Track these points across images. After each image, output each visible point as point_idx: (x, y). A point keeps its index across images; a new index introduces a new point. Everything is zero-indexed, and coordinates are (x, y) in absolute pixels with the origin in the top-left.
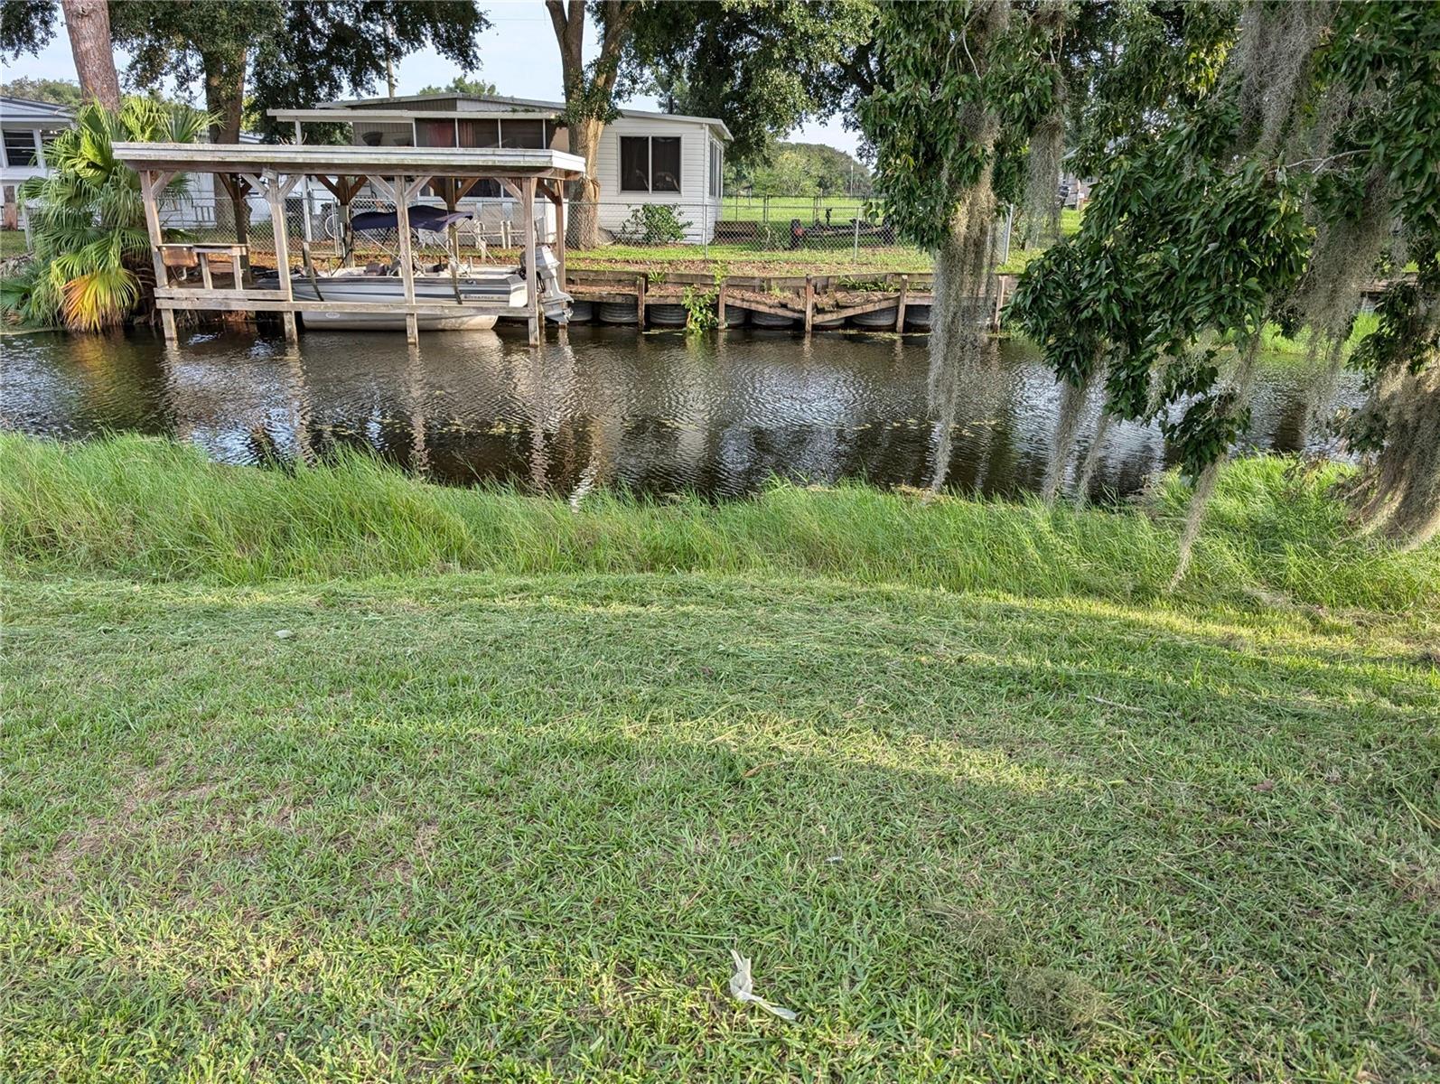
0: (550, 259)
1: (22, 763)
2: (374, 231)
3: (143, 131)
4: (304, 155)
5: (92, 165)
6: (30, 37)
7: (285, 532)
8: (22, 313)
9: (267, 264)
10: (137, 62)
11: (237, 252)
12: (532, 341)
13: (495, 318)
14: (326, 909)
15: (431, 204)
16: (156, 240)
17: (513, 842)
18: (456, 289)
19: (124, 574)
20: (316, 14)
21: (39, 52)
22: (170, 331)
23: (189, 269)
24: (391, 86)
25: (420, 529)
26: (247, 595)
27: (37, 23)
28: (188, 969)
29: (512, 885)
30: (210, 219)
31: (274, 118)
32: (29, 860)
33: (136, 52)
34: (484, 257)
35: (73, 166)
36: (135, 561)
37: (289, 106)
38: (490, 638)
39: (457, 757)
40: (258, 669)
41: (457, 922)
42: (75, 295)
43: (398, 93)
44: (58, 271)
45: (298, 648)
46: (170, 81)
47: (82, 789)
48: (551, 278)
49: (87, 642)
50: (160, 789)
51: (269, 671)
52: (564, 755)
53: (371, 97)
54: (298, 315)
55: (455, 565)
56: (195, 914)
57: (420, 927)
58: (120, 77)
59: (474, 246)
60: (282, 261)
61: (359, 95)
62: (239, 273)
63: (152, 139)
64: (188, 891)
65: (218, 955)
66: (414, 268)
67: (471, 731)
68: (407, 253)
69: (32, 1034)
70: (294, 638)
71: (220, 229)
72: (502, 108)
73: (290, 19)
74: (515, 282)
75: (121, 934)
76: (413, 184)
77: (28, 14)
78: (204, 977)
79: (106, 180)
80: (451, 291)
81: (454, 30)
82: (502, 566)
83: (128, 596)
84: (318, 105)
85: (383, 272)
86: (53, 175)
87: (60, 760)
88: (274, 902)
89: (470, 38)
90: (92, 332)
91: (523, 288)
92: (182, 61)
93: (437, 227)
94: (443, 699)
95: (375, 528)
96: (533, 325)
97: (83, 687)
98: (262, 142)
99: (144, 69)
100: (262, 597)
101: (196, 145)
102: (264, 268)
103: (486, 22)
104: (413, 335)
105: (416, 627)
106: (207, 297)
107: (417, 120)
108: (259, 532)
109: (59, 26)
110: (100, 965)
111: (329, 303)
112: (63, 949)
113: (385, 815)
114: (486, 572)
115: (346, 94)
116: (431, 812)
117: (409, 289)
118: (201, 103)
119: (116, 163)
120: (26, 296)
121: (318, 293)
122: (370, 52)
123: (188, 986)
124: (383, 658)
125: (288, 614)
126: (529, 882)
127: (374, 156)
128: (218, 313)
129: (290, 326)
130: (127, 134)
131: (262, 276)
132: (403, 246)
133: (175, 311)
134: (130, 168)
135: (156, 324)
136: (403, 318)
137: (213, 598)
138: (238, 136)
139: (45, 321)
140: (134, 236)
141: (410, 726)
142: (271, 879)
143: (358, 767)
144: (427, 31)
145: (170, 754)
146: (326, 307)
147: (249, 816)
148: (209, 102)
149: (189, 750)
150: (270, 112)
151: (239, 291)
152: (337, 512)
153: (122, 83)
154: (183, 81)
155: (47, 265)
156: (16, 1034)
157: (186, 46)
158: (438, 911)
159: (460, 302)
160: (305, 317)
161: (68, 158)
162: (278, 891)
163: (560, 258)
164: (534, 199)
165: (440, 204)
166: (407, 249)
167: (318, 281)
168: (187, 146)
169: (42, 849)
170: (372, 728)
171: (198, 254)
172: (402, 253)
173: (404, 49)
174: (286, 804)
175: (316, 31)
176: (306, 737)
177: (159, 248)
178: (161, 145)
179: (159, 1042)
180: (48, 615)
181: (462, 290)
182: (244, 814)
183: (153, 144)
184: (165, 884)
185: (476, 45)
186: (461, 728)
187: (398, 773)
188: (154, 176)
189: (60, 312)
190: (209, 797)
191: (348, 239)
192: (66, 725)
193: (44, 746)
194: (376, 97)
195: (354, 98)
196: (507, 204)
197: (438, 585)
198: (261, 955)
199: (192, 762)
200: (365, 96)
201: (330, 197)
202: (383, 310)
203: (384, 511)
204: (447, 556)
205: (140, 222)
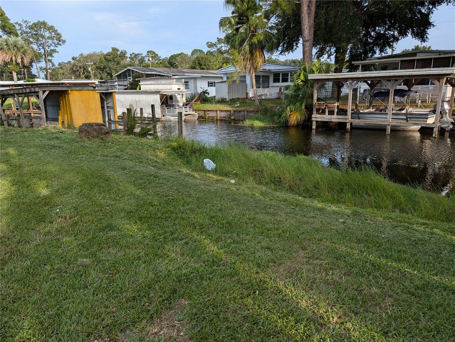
0: (446, 106)
1: (273, 239)
2: (380, 98)
3: (317, 71)
4: (362, 75)
5: (302, 81)
6: (293, 48)
7: (342, 189)
8: (278, 120)
9: (344, 108)
10: (318, 52)
11: (336, 104)
12: (434, 135)
13: (420, 127)
14: (353, 311)
15: (401, 88)
16: (315, 101)
17: (422, 315)
18: (407, 116)
19: (296, 193)
20: (372, 31)
21: (294, 52)
22: (314, 127)
23: (322, 109)
24: (393, 50)
25: (386, 196)
26: (330, 206)
27: (295, 44)
28: (312, 312)
29: (421, 330)
30: (329, 94)
31: (354, 64)
32: (274, 266)
33: (318, 49)
34: (419, 106)
35: (298, 81)
36: (299, 190)
37: (358, 61)
38: (413, 239)
39: (401, 277)
40: (334, 229)
41: (399, 335)
42: (292, 116)
43: (394, 53)
44: (289, 110)
45: (346, 226)
46: (326, 56)
47: (287, 250)
48: (446, 113)
49: (288, 210)
50: (306, 257)
51: (337, 231)
52: (445, 290)
53: (386, 55)
54: (351, 123)
55: (398, 211)
56: (315, 297)
57: (386, 330)
58: (313, 56)
59: (415, 102)
60: (350, 107)
61: (381, 55)
62: (336, 110)
63: (319, 73)
64: (313, 289)
65: (321, 312)
66: (392, 109)
67: (406, 269)
68: (391, 104)
69: (273, 313)
70: (344, 223)
71: (332, 98)
72: (435, 54)
73: (363, 34)
74: (430, 114)
75: (295, 295)
76: (397, 82)
77: (293, 42)
78: (316, 317)
79: (305, 85)
80: (405, 117)
81: (420, 29)
82: (415, 214)
83: (298, 200)
84: (368, 59)
85: (381, 111)
86: (292, 84)
87: (282, 241)
88: (337, 302)
89: (426, 32)
90: (293, 126)
91: (434, 117)
92: (330, 50)
93: (403, 96)
94: (396, 255)
95: (371, 193)
96: (436, 130)
97: (287, 222)
98: (348, 72)
99: (319, 54)
100: (334, 208)
101: (331, 74)
102: (343, 109)
103: (433, 25)
104: (388, 131)
105: (385, 229)
106: (326, 117)
107: (401, 61)
108: (334, 188)
109: (300, 45)
110: (289, 301)
111: (362, 120)
112: (281, 293)
113: (374, 288)
114: (409, 215)
115: (377, 55)
116: (390, 293)
117: (390, 116)
118: (333, 62)
119: (309, 80)
120: (280, 116)
121: (359, 117)
122: (388, 41)
123: (312, 317)
124: (374, 236)
125: (343, 215)
126: (429, 332)
127: (385, 74)
128: (327, 122)
129: (348, 126)
130: (312, 72)
131: (342, 112)
132: (390, 102)
133: (316, 121)
134: (312, 81)
135: (310, 124)
136: (386, 126)
137: (320, 205)
138: (342, 70)
139: (283, 123)
140: (309, 100)
141: (383, 261)
142: (337, 295)
143: (365, 270)
144: (410, 31)
145: (309, 248)
146: (361, 121)
147: (330, 273)
148: (335, 62)
149: (314, 248)
150: (353, 63)
151: (335, 116)
152: (359, 185)
153: (313, 58)
154: (329, 56)
155: (287, 108)
156: (269, 311)
157: (332, 46)
158: (392, 328)
159: (407, 121)
160: (353, 124)
161: (297, 79)
162: (339, 300)
163: (451, 106)
164: (444, 85)
165: (405, 88)
166: (391, 103)
167: (359, 113)
168: (328, 74)
169: (277, 264)
170: (370, 258)
171: (326, 105)
172: (389, 104)
173: (400, 38)
174: (341, 273)
175: (371, 36)
176: (348, 254)
177: (315, 103)
178: (321, 75)
179: (304, 330)
180: (279, 201)
181: (409, 117)
182: (329, 272)
183: (319, 74)
184: (307, 285)
185: (427, 34)
186: (402, 267)
187: (379, 276)
188: (318, 83)
189: (287, 121)
190: (319, 264)
191: (371, 100)
192: (283, 232)
193: (278, 236)
194: (387, 55)
195: (380, 56)
196: (431, 87)
197: (392, 216)
198: (333, 317)
199: (315, 252)
200: (383, 55)
201: (367, 87)
202: (379, 123)
203: (375, 188)
204: (395, 207)
205: (312, 96)
